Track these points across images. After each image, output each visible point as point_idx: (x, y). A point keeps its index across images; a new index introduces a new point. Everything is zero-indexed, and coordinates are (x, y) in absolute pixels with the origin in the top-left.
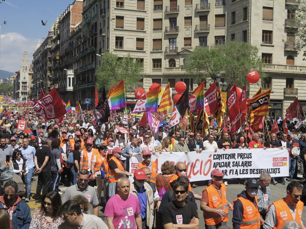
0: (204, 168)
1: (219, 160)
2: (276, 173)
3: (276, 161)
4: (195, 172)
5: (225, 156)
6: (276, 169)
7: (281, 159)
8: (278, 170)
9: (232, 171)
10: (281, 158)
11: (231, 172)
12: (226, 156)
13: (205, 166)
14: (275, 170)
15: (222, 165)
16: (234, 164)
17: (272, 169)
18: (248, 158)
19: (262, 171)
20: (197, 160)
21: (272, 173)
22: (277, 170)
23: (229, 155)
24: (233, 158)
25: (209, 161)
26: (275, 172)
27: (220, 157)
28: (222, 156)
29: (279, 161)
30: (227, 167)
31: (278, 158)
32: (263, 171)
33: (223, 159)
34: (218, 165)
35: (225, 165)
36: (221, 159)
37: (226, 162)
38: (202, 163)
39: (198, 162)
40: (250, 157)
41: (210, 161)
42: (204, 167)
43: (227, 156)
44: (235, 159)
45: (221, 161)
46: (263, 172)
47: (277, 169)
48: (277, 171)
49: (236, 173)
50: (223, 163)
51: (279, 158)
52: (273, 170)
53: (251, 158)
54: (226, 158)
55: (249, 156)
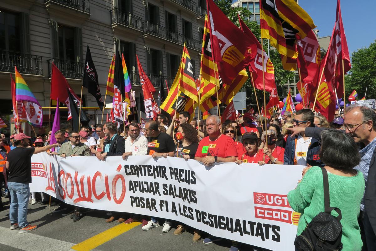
0: (114, 189)
1: (138, 176)
2: (267, 238)
3: (265, 203)
4: (98, 194)
5: (146, 168)
6: (267, 226)
7: (283, 200)
8: (274, 231)
9: (164, 203)
10: (281, 196)
11: (163, 206)
12: (149, 171)
13: (114, 185)
14: (264, 228)
15: (145, 189)
16: (167, 190)
17: (252, 224)
18: (188, 182)
19: (222, 221)
20: (98, 174)
21: (253, 235)
22: (270, 229)
23: (155, 169)
24: (163, 177)
25: (118, 178)
26: (262, 234)
27: (139, 172)
28: (143, 168)
29: (274, 204)
30: (154, 194)
31: (270, 195)
32: (225, 222)
33: (145, 175)
34: (137, 186)
35: (150, 189)
36: (142, 175)
37: (151, 183)
38: (106, 179)
39: (98, 177)
40: (192, 180)
41: (121, 178)
42: (114, 187)
43: (152, 172)
44: (167, 179)
45: (142, 179)
46: (223, 224)
47: (270, 226)
48: (271, 233)
49: (174, 210)
50: (146, 183)
51: (275, 196)
52: (255, 227)
53: (194, 183)
54: (149, 175)
55: (191, 178)
